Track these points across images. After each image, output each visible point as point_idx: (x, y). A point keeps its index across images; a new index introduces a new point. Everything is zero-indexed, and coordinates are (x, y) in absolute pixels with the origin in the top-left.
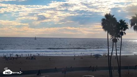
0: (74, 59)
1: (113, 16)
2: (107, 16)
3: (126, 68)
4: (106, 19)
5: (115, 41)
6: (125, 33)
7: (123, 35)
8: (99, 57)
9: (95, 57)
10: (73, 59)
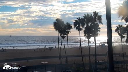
0: (35, 50)
1: (62, 20)
2: (57, 20)
3: (71, 56)
4: (56, 22)
5: (63, 37)
6: (70, 32)
7: (69, 33)
8: (52, 49)
9: (49, 49)
10: (34, 51)
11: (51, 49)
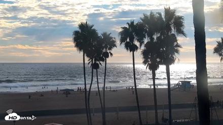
0: (30, 96)
1: (92, 27)
2: (83, 26)
3: (114, 109)
4: (80, 31)
5: (95, 66)
6: (111, 54)
7: (108, 57)
8: (69, 93)
9: (64, 93)
10: (28, 97)
11: (67, 92)
